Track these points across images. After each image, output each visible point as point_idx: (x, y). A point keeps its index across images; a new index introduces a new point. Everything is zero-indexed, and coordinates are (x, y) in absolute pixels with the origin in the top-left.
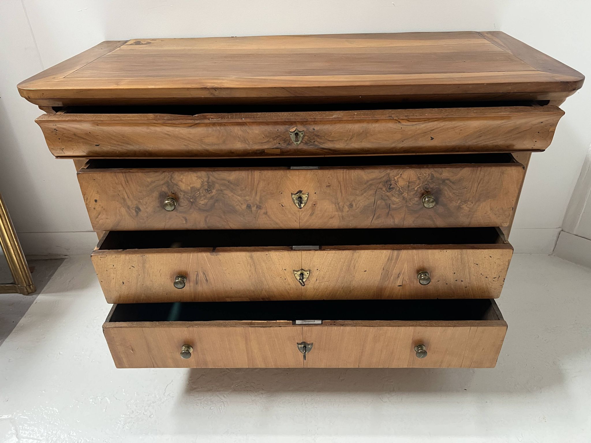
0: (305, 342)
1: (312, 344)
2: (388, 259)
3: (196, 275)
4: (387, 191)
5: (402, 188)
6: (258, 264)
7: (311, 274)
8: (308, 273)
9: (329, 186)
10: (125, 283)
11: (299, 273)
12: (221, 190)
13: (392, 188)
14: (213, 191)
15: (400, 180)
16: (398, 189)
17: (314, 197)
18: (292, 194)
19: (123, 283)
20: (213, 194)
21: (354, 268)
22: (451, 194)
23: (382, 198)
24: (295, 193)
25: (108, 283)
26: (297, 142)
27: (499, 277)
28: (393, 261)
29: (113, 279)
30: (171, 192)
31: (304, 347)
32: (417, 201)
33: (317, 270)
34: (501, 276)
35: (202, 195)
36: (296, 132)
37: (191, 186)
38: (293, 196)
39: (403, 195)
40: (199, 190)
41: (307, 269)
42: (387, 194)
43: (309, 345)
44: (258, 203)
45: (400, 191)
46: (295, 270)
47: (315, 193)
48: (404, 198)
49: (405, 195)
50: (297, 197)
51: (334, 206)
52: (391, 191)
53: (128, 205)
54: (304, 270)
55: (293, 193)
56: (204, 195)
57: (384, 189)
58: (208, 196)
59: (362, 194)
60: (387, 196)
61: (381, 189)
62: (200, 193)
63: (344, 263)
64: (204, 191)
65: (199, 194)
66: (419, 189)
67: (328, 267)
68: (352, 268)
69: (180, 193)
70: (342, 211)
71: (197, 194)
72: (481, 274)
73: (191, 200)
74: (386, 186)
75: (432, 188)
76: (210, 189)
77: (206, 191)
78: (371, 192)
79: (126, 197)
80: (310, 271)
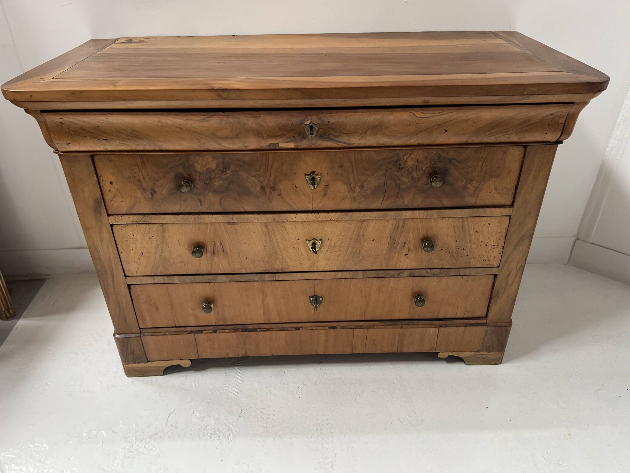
0: (316, 295)
1: (323, 297)
2: (395, 228)
3: (213, 245)
4: (397, 171)
5: (411, 167)
6: (273, 233)
7: (322, 244)
8: (319, 243)
9: (341, 166)
10: (144, 254)
11: (311, 242)
12: (236, 171)
13: (402, 168)
14: (228, 172)
15: (409, 160)
16: (407, 169)
17: (326, 178)
18: (305, 175)
19: (142, 254)
20: (228, 175)
21: (363, 238)
22: (457, 173)
23: (392, 178)
24: (308, 174)
25: (127, 254)
26: (312, 136)
27: (498, 244)
28: (399, 230)
29: (133, 249)
30: (187, 173)
31: (316, 300)
32: (425, 181)
33: (329, 239)
34: (499, 244)
35: (218, 176)
36: (310, 125)
37: (207, 167)
38: (307, 177)
39: (412, 174)
40: (214, 171)
41: (318, 238)
42: (397, 174)
43: (320, 297)
44: (272, 185)
45: (409, 171)
46: (308, 239)
47: (328, 174)
48: (413, 178)
49: (414, 175)
50: (310, 178)
51: (346, 187)
52: (400, 171)
53: (144, 187)
54: (316, 240)
55: (306, 173)
56: (219, 177)
57: (394, 169)
58: (223, 177)
59: (373, 175)
60: (397, 176)
61: (391, 169)
62: (215, 174)
63: (354, 231)
64: (219, 172)
65: (213, 176)
66: (427, 169)
67: (339, 236)
68: (361, 238)
69: (196, 175)
70: (354, 192)
71: (212, 175)
72: (481, 242)
73: (207, 182)
74: (396, 166)
75: (439, 168)
76: (225, 170)
77: (222, 172)
78: (381, 172)
79: (142, 178)
80: (321, 240)
